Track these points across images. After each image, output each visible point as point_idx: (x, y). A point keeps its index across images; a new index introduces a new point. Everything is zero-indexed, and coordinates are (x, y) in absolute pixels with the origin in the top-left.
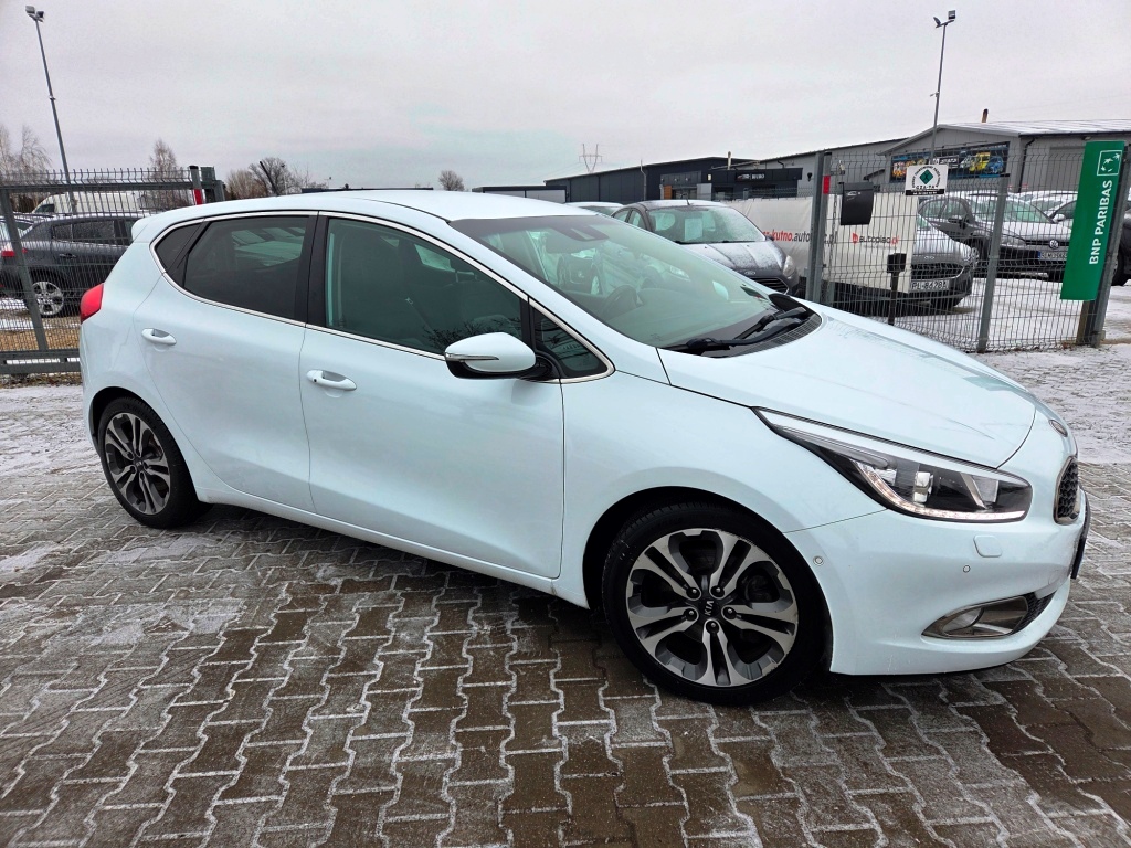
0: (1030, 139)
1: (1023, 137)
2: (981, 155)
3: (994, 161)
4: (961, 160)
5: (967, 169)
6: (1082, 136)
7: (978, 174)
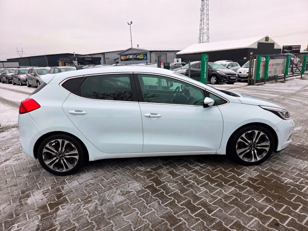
0: (151, 52)
1: (150, 51)
2: (141, 55)
3: (144, 56)
4: (137, 56)
5: (138, 58)
6: (161, 51)
7: (141, 59)
